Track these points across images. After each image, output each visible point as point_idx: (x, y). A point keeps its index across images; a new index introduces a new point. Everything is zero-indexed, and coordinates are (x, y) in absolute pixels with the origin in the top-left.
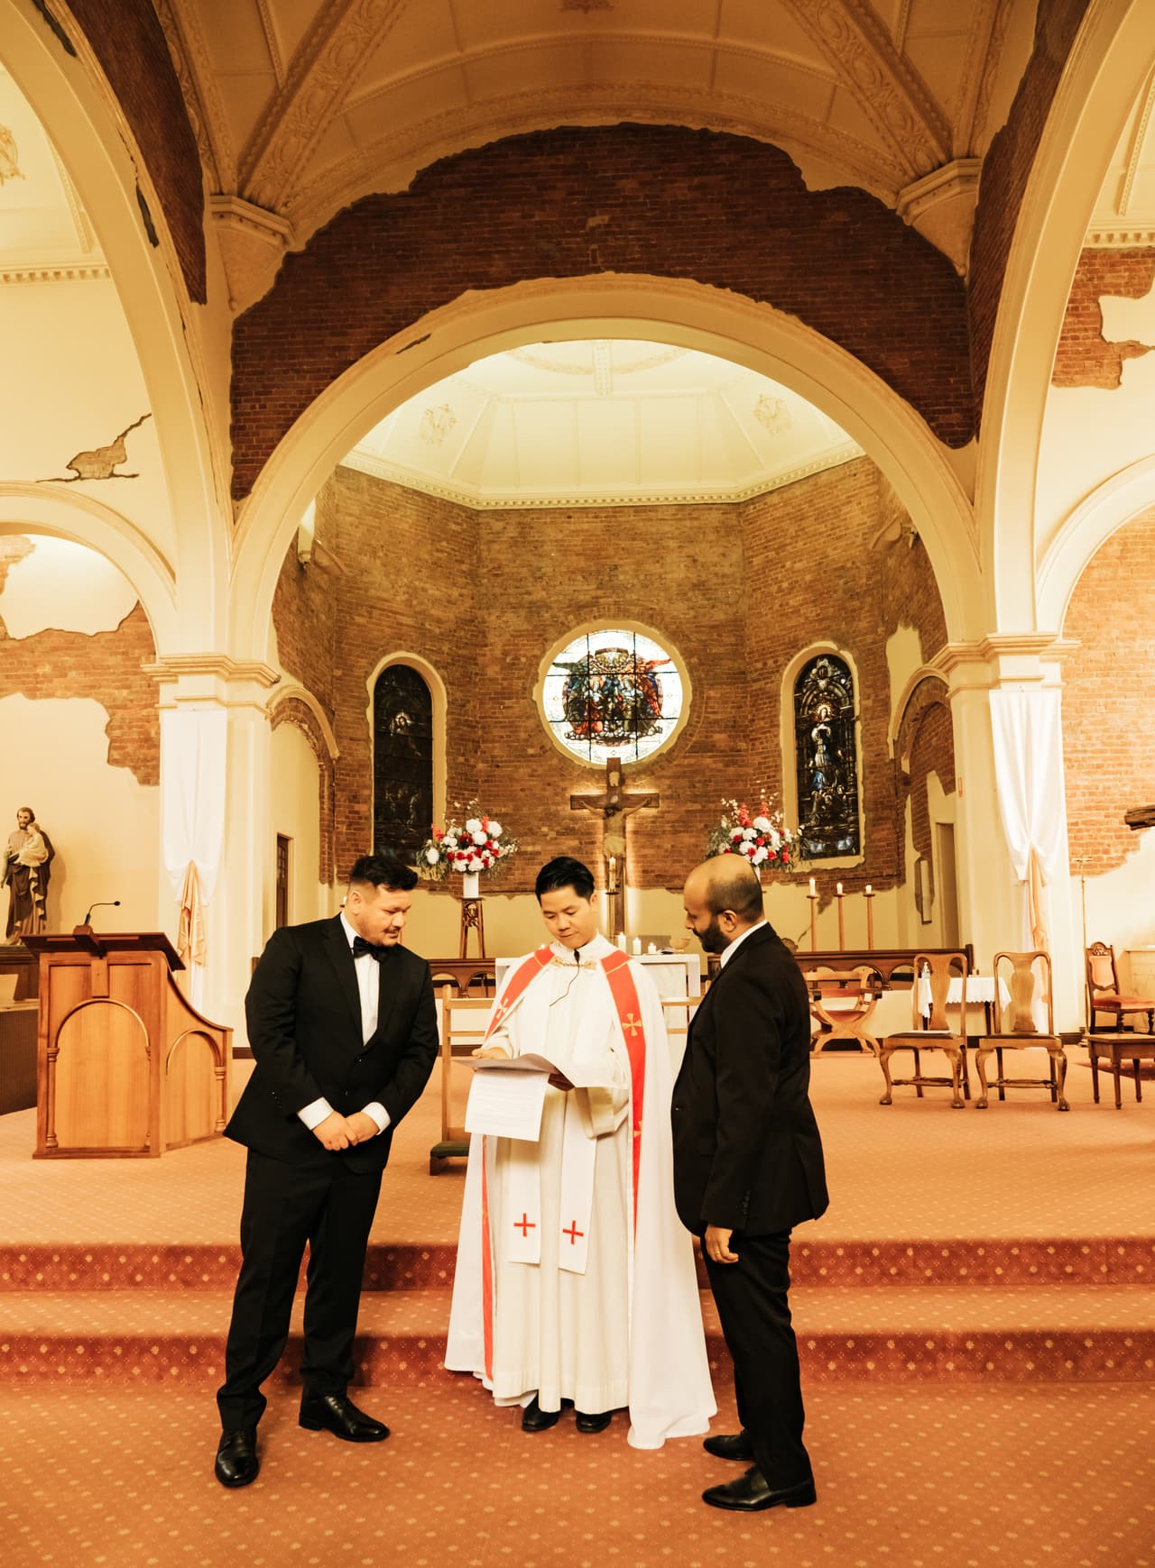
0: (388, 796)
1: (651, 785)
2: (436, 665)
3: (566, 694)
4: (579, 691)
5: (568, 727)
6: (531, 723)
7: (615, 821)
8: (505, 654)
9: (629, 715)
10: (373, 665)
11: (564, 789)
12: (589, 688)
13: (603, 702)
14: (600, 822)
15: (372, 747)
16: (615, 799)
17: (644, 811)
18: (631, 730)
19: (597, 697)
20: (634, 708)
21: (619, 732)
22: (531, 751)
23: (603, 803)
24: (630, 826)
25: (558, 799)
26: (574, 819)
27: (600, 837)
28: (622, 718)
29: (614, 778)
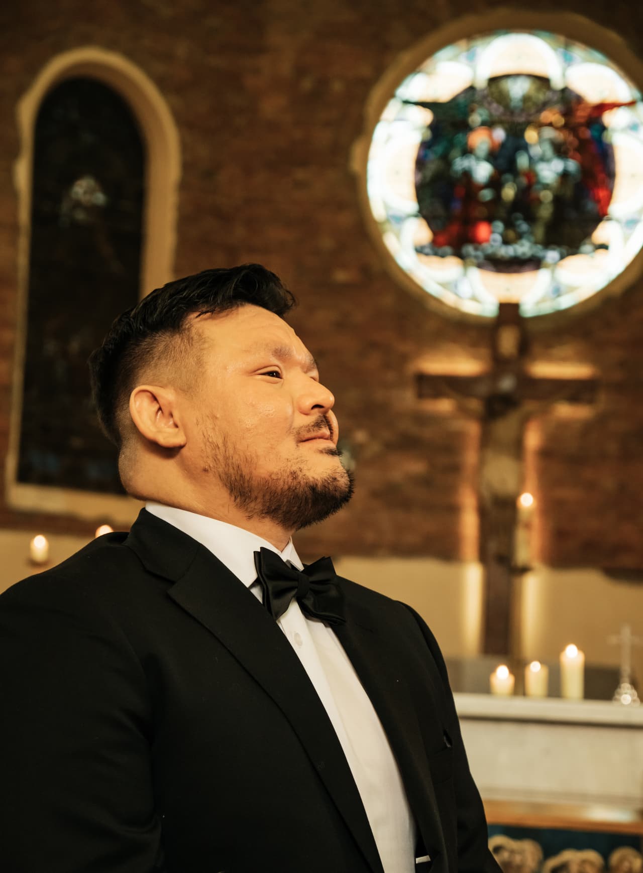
0: (51, 347)
1: (581, 358)
2: (163, 84)
3: (420, 163)
4: (446, 160)
5: (420, 232)
6: (345, 219)
7: (505, 428)
8: (301, 71)
9: (545, 212)
10: (34, 70)
11: (405, 358)
12: (467, 151)
13: (495, 183)
14: (472, 429)
15: (24, 243)
16: (507, 384)
17: (565, 411)
18: (548, 243)
19: (482, 171)
20: (558, 201)
21: (524, 248)
22: (341, 276)
23: (483, 389)
24: (533, 439)
25: (390, 376)
26: (422, 419)
27: (471, 457)
28: (531, 219)
29: (508, 341)
